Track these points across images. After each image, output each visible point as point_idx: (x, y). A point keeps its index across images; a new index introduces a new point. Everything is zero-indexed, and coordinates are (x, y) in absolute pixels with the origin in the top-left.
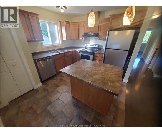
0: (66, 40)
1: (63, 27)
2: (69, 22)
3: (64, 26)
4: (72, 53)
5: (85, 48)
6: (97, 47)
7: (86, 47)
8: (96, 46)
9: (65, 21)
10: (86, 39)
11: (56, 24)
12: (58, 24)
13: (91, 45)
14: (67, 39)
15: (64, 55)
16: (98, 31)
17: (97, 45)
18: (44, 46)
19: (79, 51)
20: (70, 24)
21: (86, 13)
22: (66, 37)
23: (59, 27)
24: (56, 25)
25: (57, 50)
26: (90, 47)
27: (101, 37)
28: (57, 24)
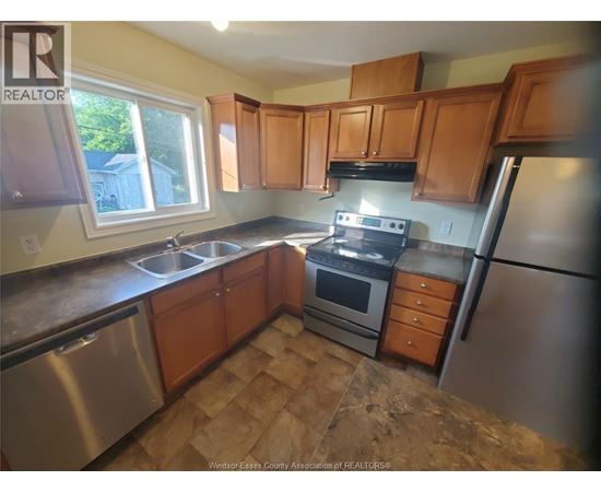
0: (236, 190)
1: (223, 127)
2: (256, 104)
3: (228, 122)
4: (267, 258)
5: (332, 231)
6: (401, 232)
7: (336, 226)
8: (393, 226)
9: (238, 98)
10: (338, 190)
11: (190, 111)
12: (199, 109)
13: (366, 221)
14: (240, 186)
15: (221, 280)
16: (416, 156)
17: (397, 223)
18: (99, 225)
19: (303, 251)
20: (263, 112)
21: (350, 65)
22: (236, 175)
23: (201, 127)
24: (188, 115)
25: (186, 241)
26: (361, 229)
27: (434, 186)
28: (192, 109)
